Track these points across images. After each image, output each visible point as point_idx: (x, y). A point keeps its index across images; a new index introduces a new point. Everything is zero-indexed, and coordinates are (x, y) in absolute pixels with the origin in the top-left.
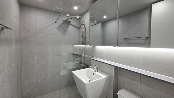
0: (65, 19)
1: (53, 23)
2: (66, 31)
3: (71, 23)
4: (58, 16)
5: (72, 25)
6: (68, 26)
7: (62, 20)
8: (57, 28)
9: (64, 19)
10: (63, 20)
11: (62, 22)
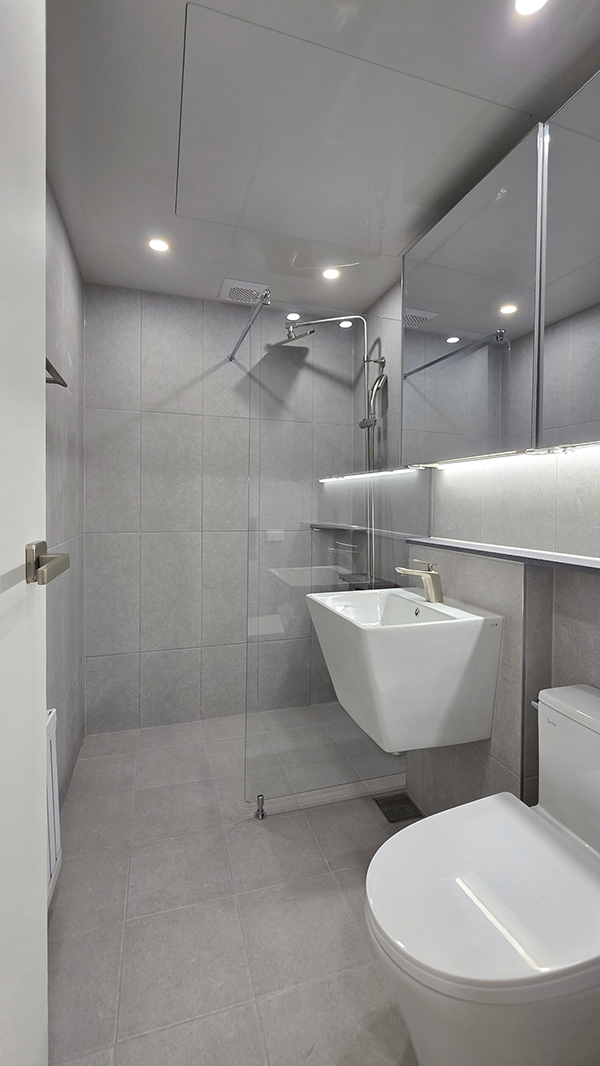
0: (277, 337)
1: (220, 365)
2: (280, 402)
3: (310, 358)
4: (243, 328)
5: (312, 368)
6: (295, 374)
7: (264, 344)
8: (239, 389)
9: (274, 341)
10: (269, 347)
11: (260, 354)
